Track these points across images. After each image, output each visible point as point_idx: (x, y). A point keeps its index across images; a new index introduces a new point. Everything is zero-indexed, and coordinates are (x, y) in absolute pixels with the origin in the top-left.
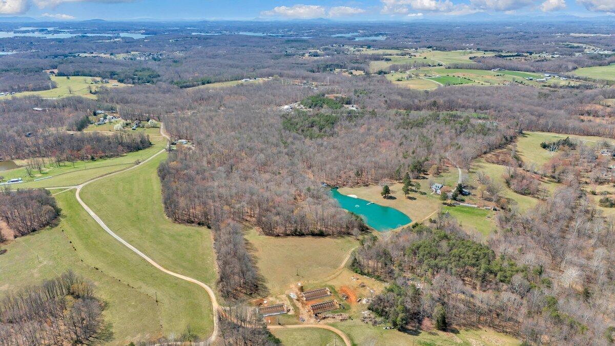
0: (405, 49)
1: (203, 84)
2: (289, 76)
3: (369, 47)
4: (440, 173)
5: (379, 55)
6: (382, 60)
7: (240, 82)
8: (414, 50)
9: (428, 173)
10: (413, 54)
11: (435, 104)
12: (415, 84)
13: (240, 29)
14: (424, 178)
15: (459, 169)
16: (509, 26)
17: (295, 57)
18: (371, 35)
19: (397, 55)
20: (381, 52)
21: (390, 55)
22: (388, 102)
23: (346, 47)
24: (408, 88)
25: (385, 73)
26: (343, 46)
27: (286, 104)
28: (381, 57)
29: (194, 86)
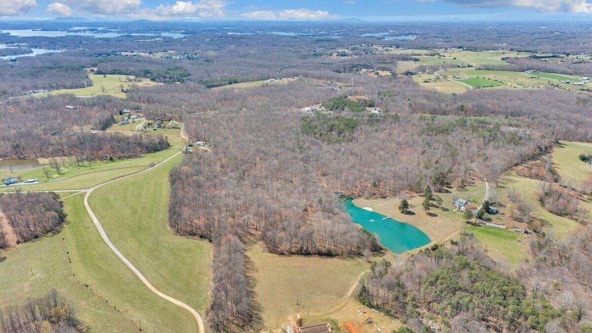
0: (434, 49)
1: (230, 83)
2: (313, 77)
3: (398, 47)
4: (465, 186)
5: (407, 55)
6: (410, 60)
7: (265, 82)
8: (443, 50)
9: (452, 186)
10: (442, 54)
11: (462, 108)
12: (443, 86)
13: (273, 28)
14: (447, 191)
15: (487, 183)
16: (544, 26)
17: (322, 56)
18: (401, 35)
19: (426, 55)
20: (409, 52)
21: (419, 55)
22: (413, 105)
23: (375, 47)
24: (435, 91)
25: (412, 74)
26: (372, 45)
27: (308, 106)
28: (409, 57)
29: (221, 85)
